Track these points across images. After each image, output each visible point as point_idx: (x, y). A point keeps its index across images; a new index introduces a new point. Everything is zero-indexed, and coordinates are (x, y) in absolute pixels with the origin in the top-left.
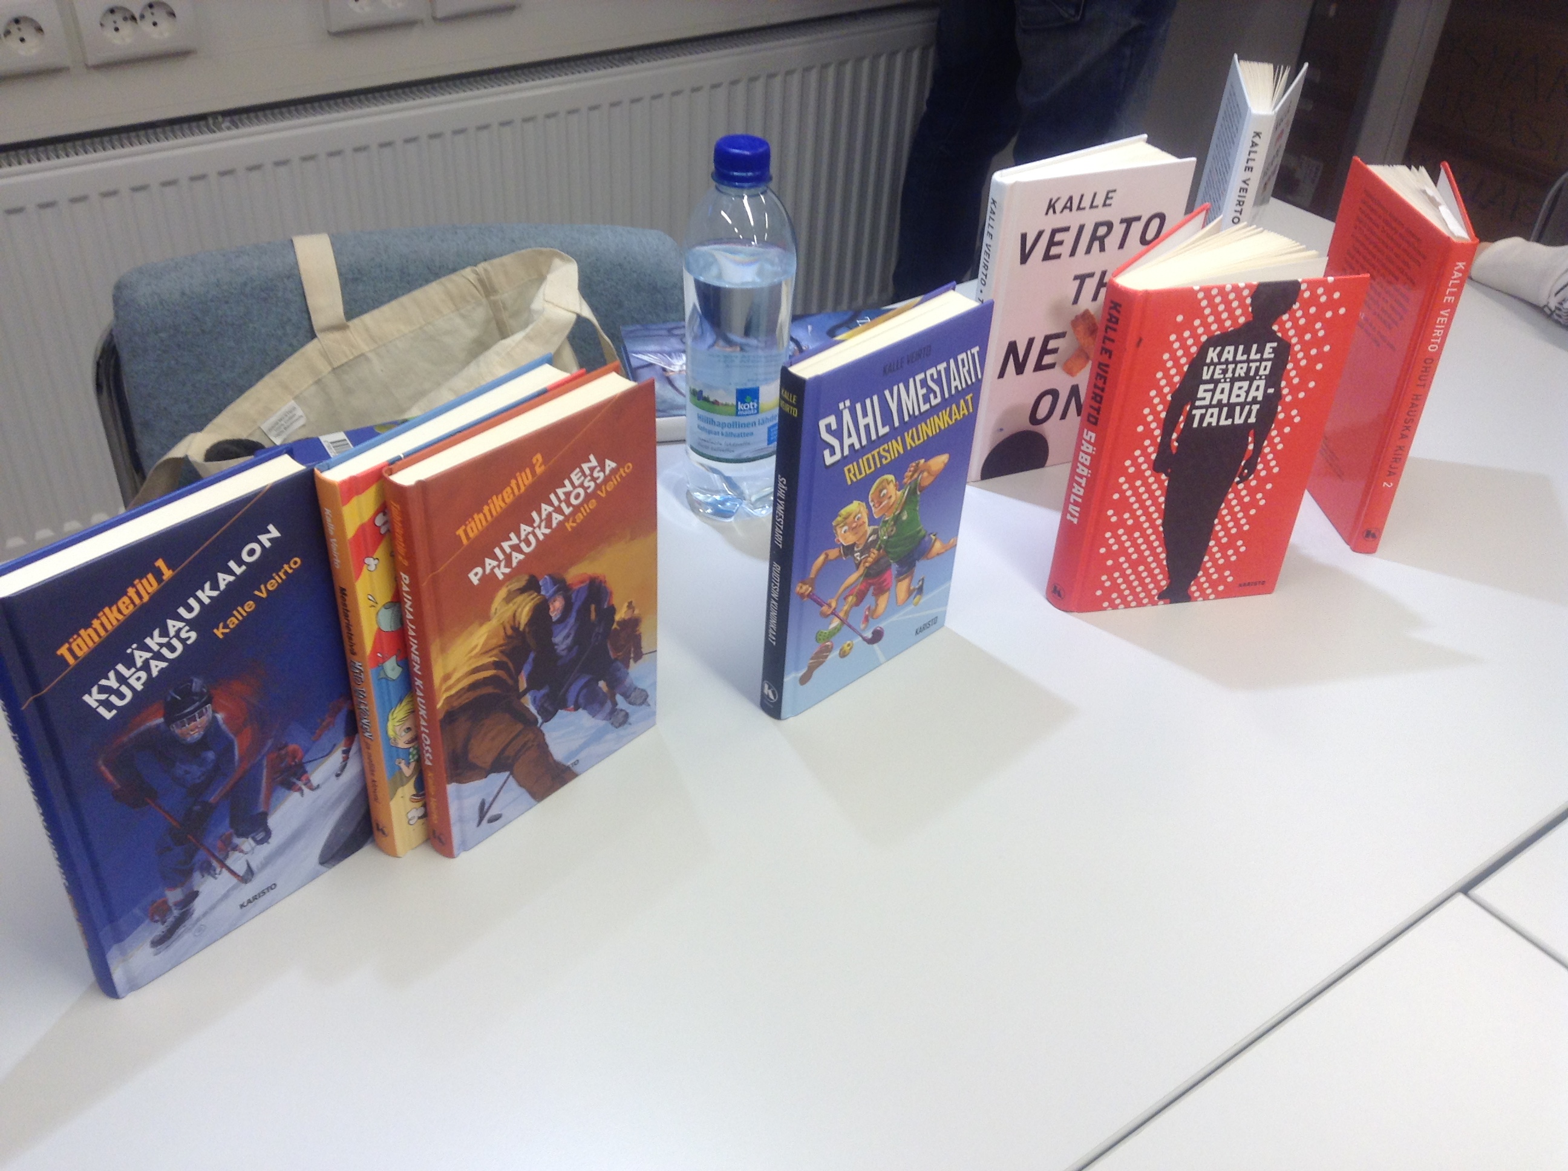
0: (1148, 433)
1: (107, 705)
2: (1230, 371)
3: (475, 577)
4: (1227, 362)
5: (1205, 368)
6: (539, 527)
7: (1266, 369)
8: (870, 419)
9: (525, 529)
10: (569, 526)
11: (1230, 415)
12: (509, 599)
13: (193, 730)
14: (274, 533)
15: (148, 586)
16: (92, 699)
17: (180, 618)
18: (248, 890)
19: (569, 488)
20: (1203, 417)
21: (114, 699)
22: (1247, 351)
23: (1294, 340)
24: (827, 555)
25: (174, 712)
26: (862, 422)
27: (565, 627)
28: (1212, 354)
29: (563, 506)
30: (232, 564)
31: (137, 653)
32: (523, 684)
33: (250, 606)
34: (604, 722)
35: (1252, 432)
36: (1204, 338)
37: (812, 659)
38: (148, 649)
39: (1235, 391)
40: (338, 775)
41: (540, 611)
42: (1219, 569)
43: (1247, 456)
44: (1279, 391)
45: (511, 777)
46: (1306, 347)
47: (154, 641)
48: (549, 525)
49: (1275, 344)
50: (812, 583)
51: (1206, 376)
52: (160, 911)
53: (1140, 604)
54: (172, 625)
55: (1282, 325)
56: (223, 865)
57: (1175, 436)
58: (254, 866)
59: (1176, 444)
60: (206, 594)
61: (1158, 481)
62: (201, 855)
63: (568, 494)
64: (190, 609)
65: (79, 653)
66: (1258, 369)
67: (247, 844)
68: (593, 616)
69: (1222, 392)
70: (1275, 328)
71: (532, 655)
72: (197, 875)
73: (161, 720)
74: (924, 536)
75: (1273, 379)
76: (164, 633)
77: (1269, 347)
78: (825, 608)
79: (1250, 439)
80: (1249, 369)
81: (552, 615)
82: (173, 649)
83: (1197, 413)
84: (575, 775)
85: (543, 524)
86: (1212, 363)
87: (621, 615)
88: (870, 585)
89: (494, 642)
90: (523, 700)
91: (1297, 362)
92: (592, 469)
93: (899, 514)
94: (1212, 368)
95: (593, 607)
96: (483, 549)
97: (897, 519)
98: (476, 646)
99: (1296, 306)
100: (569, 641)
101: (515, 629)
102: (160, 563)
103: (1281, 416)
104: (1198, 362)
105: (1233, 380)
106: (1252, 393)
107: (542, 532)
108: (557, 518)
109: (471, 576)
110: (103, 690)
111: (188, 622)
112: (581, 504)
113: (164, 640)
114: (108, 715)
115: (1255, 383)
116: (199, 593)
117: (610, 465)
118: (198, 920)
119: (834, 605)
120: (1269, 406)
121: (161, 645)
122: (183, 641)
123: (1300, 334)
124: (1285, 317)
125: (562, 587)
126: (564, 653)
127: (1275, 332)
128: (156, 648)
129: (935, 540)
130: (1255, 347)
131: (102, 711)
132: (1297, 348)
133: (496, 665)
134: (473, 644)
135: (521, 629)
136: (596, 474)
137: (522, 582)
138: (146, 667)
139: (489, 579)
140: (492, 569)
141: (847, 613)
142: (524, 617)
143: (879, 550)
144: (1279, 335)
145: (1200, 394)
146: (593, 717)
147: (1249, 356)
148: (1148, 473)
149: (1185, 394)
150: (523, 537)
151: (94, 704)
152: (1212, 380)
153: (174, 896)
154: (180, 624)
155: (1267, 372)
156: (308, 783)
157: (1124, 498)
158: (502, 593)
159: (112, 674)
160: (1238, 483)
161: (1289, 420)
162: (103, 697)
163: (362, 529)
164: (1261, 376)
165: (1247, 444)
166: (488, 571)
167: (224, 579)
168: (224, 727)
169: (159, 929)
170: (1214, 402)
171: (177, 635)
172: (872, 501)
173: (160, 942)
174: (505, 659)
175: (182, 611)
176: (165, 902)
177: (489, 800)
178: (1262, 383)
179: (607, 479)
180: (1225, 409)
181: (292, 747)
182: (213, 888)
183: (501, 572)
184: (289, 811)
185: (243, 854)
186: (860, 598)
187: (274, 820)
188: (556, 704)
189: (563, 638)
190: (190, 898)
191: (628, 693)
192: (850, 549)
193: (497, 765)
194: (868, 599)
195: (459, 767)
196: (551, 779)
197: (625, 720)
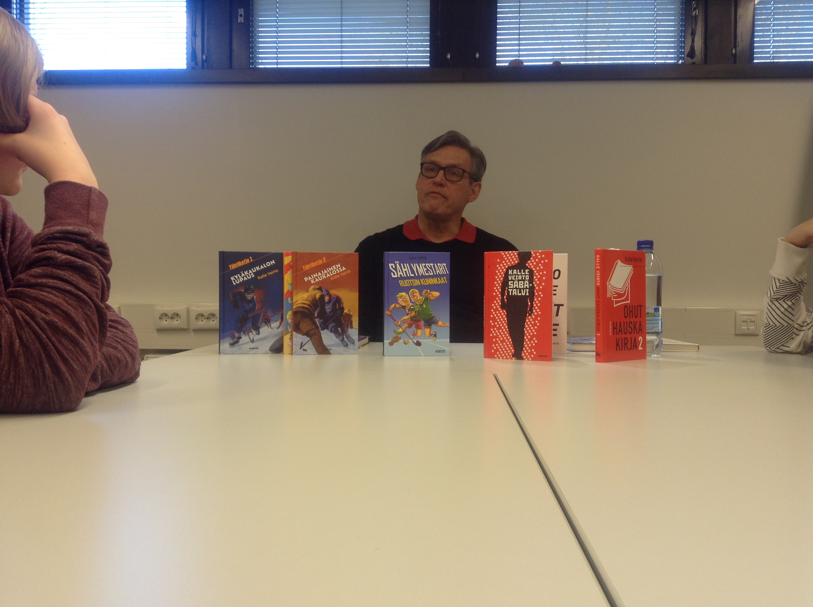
0: (497, 296)
1: (235, 282)
2: (517, 278)
3: (306, 279)
4: (515, 275)
5: (509, 276)
6: (323, 275)
7: (527, 278)
8: (406, 270)
9: (319, 274)
10: (332, 279)
11: (520, 292)
12: (314, 289)
13: (249, 297)
14: (274, 262)
15: (247, 261)
16: (232, 279)
17: (252, 271)
18: (252, 345)
19: (332, 269)
20: (512, 292)
21: (236, 281)
22: (520, 272)
23: (534, 269)
24: (395, 306)
25: (246, 290)
26: (404, 270)
27: (329, 305)
28: (510, 272)
29: (330, 273)
30: (264, 265)
31: (242, 274)
32: (316, 315)
33: (266, 275)
34: (339, 342)
35: (528, 298)
36: (507, 267)
37: (393, 338)
38: (245, 274)
39: (520, 285)
40: (277, 328)
41: (322, 297)
42: (530, 348)
43: (529, 307)
44: (533, 285)
45: (310, 341)
46: (538, 271)
47: (246, 273)
48: (326, 276)
49: (528, 270)
50: (391, 311)
51: (510, 279)
52: (233, 337)
53: (507, 358)
54: (250, 272)
55: (529, 264)
56: (248, 335)
57: (505, 297)
58: (255, 339)
59: (506, 300)
60: (258, 268)
61: (503, 312)
62: (244, 328)
63: (332, 271)
64: (254, 270)
65: (232, 268)
66: (525, 277)
67: (254, 332)
68: (337, 307)
69: (516, 284)
70: (527, 265)
71: (319, 308)
72: (242, 333)
73: (243, 291)
74: (434, 317)
75: (531, 280)
76: (248, 272)
77: (527, 271)
78: (396, 322)
79: (528, 301)
80: (522, 277)
81: (326, 300)
82: (249, 277)
83: (510, 290)
84: (329, 353)
85: (324, 275)
86: (510, 275)
87: (346, 311)
88: (414, 323)
89: (309, 299)
90: (316, 319)
91: (536, 276)
92: (339, 267)
93: (422, 304)
94: (511, 276)
95: (337, 304)
96: (309, 273)
97: (421, 305)
98: (304, 297)
99: (532, 259)
100: (330, 310)
101: (315, 298)
102: (251, 257)
103: (536, 294)
104: (507, 274)
105: (518, 281)
106: (525, 285)
107: (324, 277)
108: (328, 275)
109: (305, 278)
110: (235, 278)
111: (253, 272)
112: (335, 275)
113: (248, 274)
114: (234, 284)
115: (525, 282)
116: (256, 267)
117: (344, 268)
118: (240, 345)
119: (400, 323)
120: (532, 289)
121: (247, 274)
122: (251, 276)
123: (535, 267)
124: (529, 262)
125: (328, 294)
126: (328, 313)
127: (527, 266)
128: (246, 275)
129: (439, 320)
130: (522, 270)
131: (233, 282)
132: (535, 272)
133: (309, 305)
134: (304, 296)
135: (317, 299)
136: (340, 269)
137: (318, 287)
138: (243, 277)
139: (309, 282)
140: (310, 280)
141: (405, 329)
142: (318, 296)
143: (415, 312)
144: (529, 267)
145: (510, 284)
146: (337, 338)
147: (521, 273)
148: (500, 309)
149: (505, 284)
150: (319, 275)
151: (232, 280)
152: (512, 280)
153: (237, 335)
154: (252, 272)
155: (528, 279)
156: (270, 325)
157: (494, 317)
158: (312, 287)
159: (237, 275)
160: (528, 316)
161: (539, 296)
162: (234, 279)
163: (288, 264)
164: (527, 280)
165: (528, 303)
166: (309, 279)
167: (262, 267)
168: (255, 300)
169: (232, 341)
170: (514, 287)
171: (251, 274)
172: (410, 295)
173: (232, 345)
174: (311, 305)
175: (252, 269)
176: (234, 335)
177: (304, 343)
178: (527, 282)
179: (343, 272)
180: (518, 290)
181: (268, 314)
182: (245, 339)
183: (312, 282)
184: (265, 330)
185: (253, 334)
186: (410, 326)
187: (261, 330)
188: (325, 326)
189: (328, 308)
190: (240, 338)
191: (348, 337)
192: (404, 307)
193: (307, 334)
194: (413, 328)
195: (297, 328)
196: (323, 350)
197: (347, 346)
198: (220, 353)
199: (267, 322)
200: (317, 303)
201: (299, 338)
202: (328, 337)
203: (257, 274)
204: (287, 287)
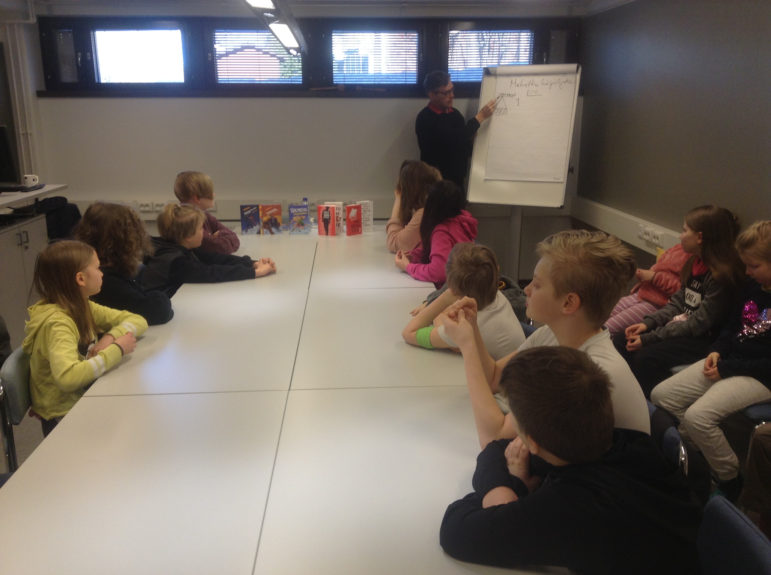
3: (266, 213)
7: (328, 213)
12: (269, 216)
13: (250, 218)
14: (256, 208)
15: (248, 208)
17: (250, 211)
18: (251, 232)
19: (274, 210)
21: (245, 214)
25: (248, 217)
28: (324, 212)
30: (253, 209)
32: (270, 223)
33: (254, 212)
40: (258, 227)
41: (271, 218)
45: (268, 231)
52: (246, 230)
65: (244, 210)
68: (276, 221)
75: (329, 214)
87: (278, 222)
90: (270, 225)
96: (267, 211)
97: (300, 220)
102: (250, 207)
104: (323, 213)
113: (248, 212)
120: (330, 217)
125: (273, 217)
126: (273, 223)
134: (266, 218)
136: (276, 210)
146: (276, 230)
149: (323, 215)
159: (245, 212)
160: (329, 225)
174: (268, 220)
181: (256, 223)
182: (249, 230)
183: (268, 214)
184: (255, 228)
185: (251, 229)
186: (297, 226)
187: (254, 228)
188: (272, 226)
189: (273, 221)
190: (248, 230)
191: (279, 229)
192: (295, 221)
193: (267, 229)
194: (298, 227)
195: (264, 227)
196: (272, 233)
197: (279, 232)
198: (242, 234)
199: (255, 225)
200: (270, 220)
201: (265, 230)
202: (273, 230)
203: (252, 211)
204: (260, 215)
